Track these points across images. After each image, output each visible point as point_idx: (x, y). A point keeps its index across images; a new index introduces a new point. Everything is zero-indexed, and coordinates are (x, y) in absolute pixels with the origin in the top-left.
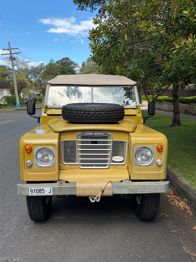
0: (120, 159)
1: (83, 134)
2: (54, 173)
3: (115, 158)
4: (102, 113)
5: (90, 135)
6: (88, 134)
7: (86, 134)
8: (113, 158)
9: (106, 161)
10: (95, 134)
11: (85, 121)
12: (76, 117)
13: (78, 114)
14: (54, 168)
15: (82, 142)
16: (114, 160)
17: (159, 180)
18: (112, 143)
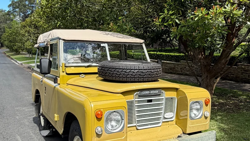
0: (171, 115)
1: (141, 93)
2: (124, 138)
3: (167, 115)
4: (153, 71)
5: (147, 94)
6: (145, 93)
7: (143, 93)
8: (165, 115)
9: (159, 119)
10: (151, 93)
11: (143, 79)
12: (128, 76)
13: (130, 73)
14: (123, 133)
15: (139, 102)
16: (166, 117)
17: (200, 132)
18: (164, 100)
